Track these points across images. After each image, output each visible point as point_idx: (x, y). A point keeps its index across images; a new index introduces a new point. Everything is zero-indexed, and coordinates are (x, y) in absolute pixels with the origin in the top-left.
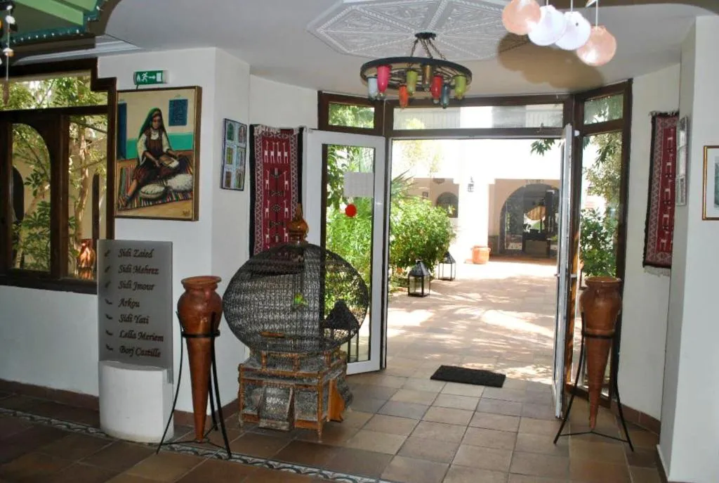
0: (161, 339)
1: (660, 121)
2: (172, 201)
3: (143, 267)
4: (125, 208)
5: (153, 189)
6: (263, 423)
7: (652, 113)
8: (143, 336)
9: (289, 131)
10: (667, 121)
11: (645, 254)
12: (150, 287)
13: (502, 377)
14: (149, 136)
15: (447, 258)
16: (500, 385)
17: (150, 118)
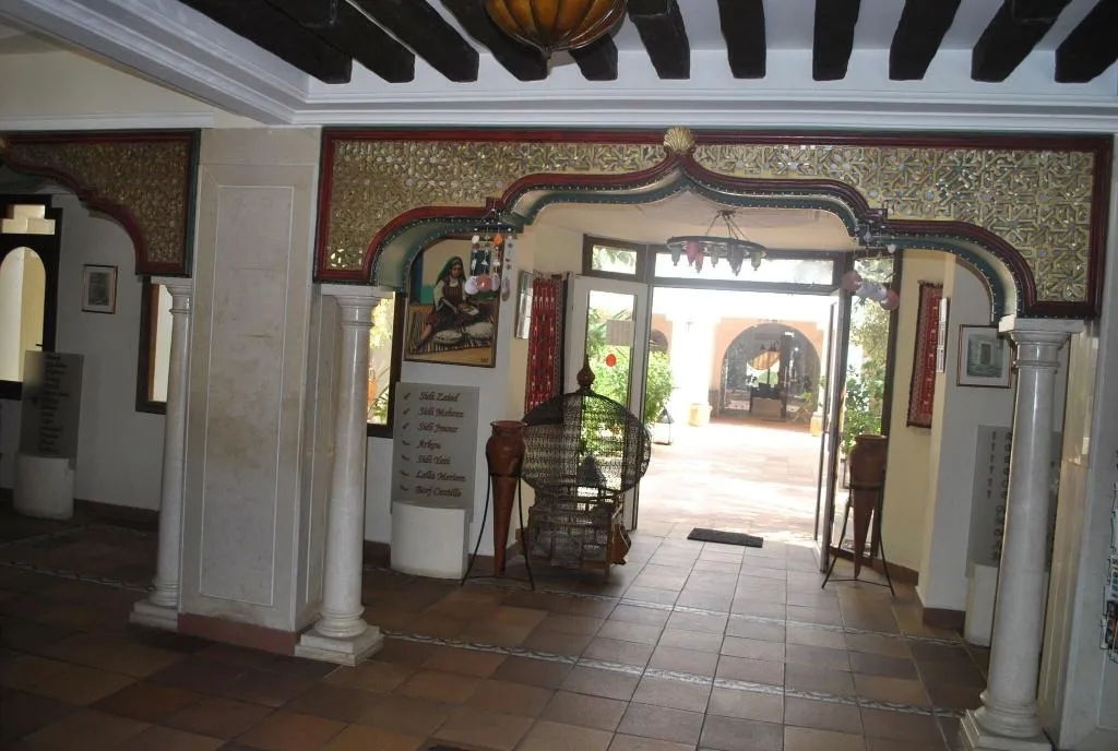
0: (462, 479)
1: (927, 289)
2: (470, 347)
3: (447, 410)
4: (417, 352)
5: (449, 335)
6: (554, 563)
7: (919, 282)
8: (442, 476)
9: (558, 277)
10: (933, 291)
11: (909, 415)
12: (453, 430)
13: (761, 540)
14: (448, 283)
15: (665, 417)
16: (760, 547)
17: (450, 266)
